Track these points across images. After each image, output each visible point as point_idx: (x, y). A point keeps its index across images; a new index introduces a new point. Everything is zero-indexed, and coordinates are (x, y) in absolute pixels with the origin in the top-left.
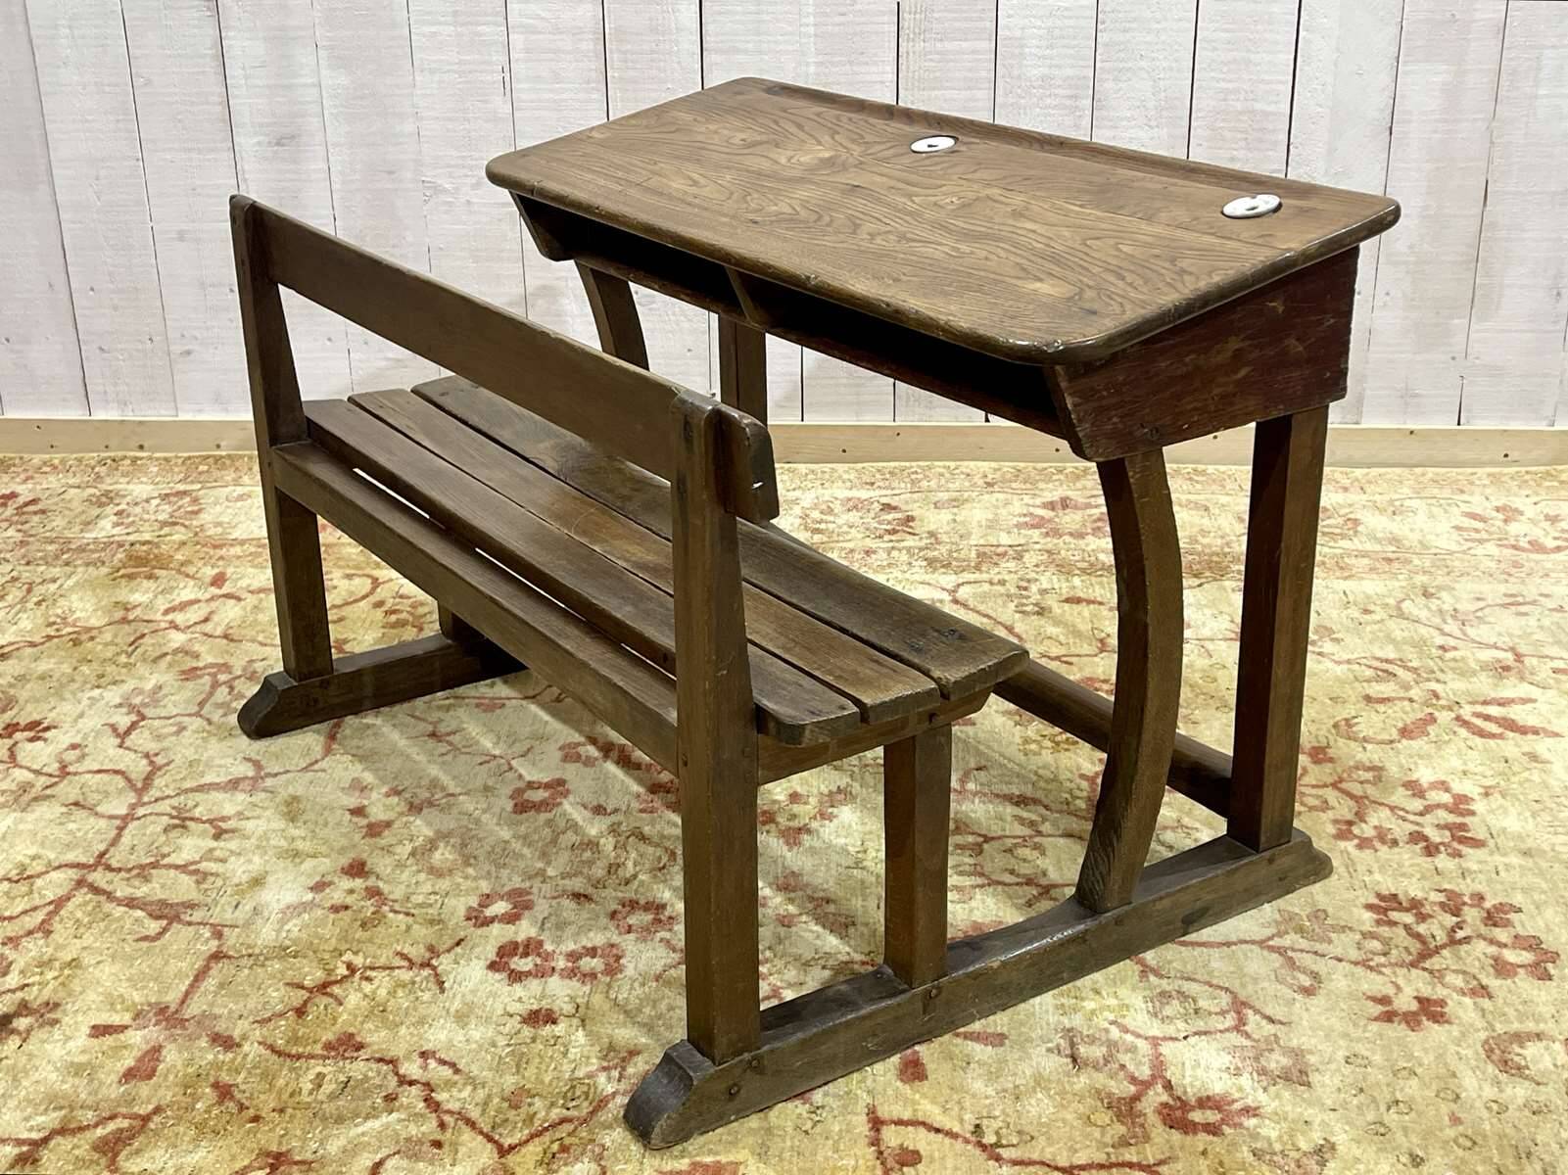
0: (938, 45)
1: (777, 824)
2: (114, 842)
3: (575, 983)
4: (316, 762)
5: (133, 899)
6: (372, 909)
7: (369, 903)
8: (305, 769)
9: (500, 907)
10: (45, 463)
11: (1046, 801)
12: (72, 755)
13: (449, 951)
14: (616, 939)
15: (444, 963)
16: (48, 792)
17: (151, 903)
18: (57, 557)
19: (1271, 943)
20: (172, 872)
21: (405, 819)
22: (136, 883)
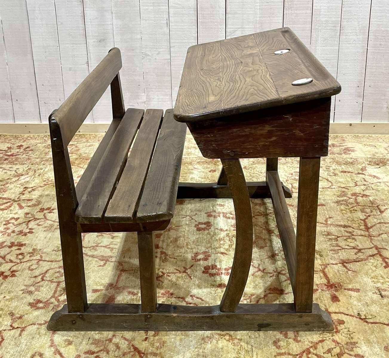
0: (296, 11)
1: (275, 233)
5: (93, 255)
9: (201, 257)
10: (28, 137)
11: (352, 227)
13: (190, 268)
15: (189, 271)
17: (99, 256)
20: (103, 248)
21: (165, 233)
22: (93, 251)
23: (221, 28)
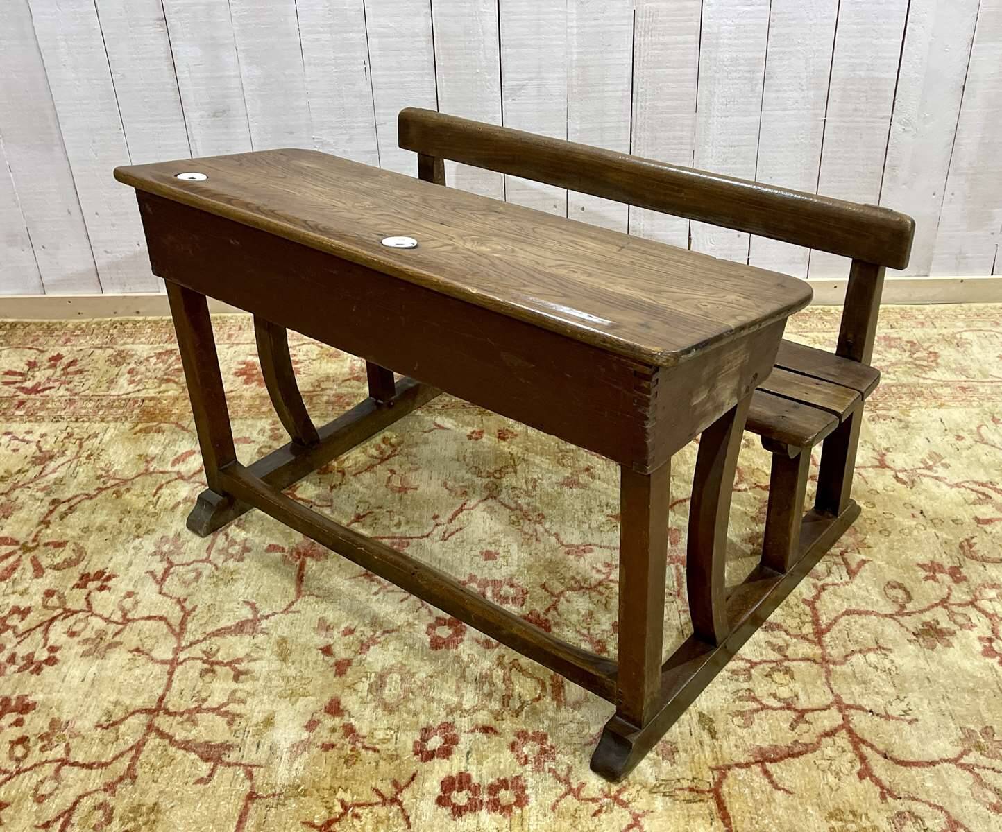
0: (661, 38)
2: (168, 687)
3: (498, 816)
4: (292, 603)
5: (188, 742)
6: (350, 747)
7: (348, 740)
8: (286, 611)
9: (435, 742)
10: (76, 327)
11: (785, 626)
12: (128, 603)
13: (407, 785)
14: (519, 770)
15: (406, 797)
16: (117, 639)
17: (200, 745)
18: (95, 413)
19: (962, 761)
20: (211, 715)
21: (359, 657)
22: (188, 726)
23: (489, 81)
